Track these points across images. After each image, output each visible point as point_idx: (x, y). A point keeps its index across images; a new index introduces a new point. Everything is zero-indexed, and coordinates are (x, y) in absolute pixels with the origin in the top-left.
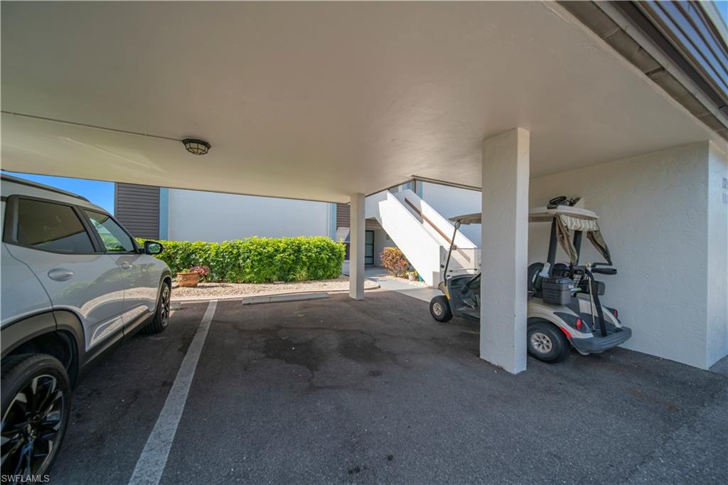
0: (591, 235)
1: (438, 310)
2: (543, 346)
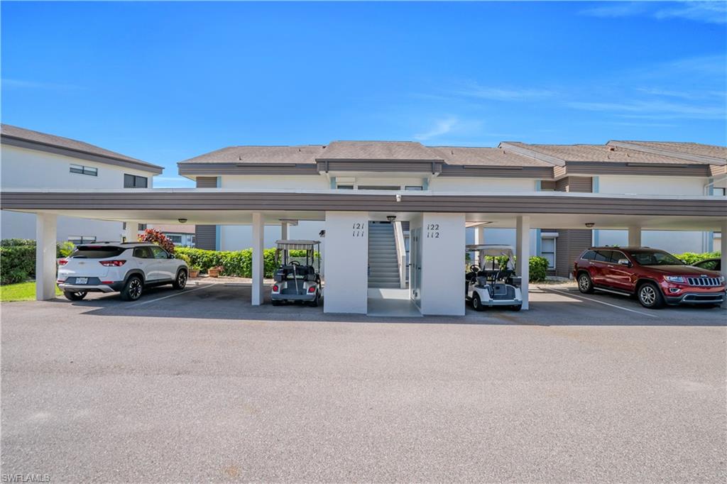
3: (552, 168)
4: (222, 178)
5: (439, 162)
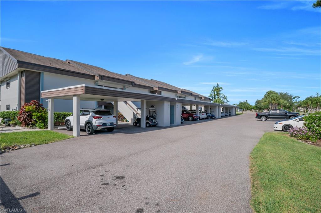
1: (135, 124)
2: (148, 125)
3: (153, 87)
4: (44, 73)
5: (134, 82)
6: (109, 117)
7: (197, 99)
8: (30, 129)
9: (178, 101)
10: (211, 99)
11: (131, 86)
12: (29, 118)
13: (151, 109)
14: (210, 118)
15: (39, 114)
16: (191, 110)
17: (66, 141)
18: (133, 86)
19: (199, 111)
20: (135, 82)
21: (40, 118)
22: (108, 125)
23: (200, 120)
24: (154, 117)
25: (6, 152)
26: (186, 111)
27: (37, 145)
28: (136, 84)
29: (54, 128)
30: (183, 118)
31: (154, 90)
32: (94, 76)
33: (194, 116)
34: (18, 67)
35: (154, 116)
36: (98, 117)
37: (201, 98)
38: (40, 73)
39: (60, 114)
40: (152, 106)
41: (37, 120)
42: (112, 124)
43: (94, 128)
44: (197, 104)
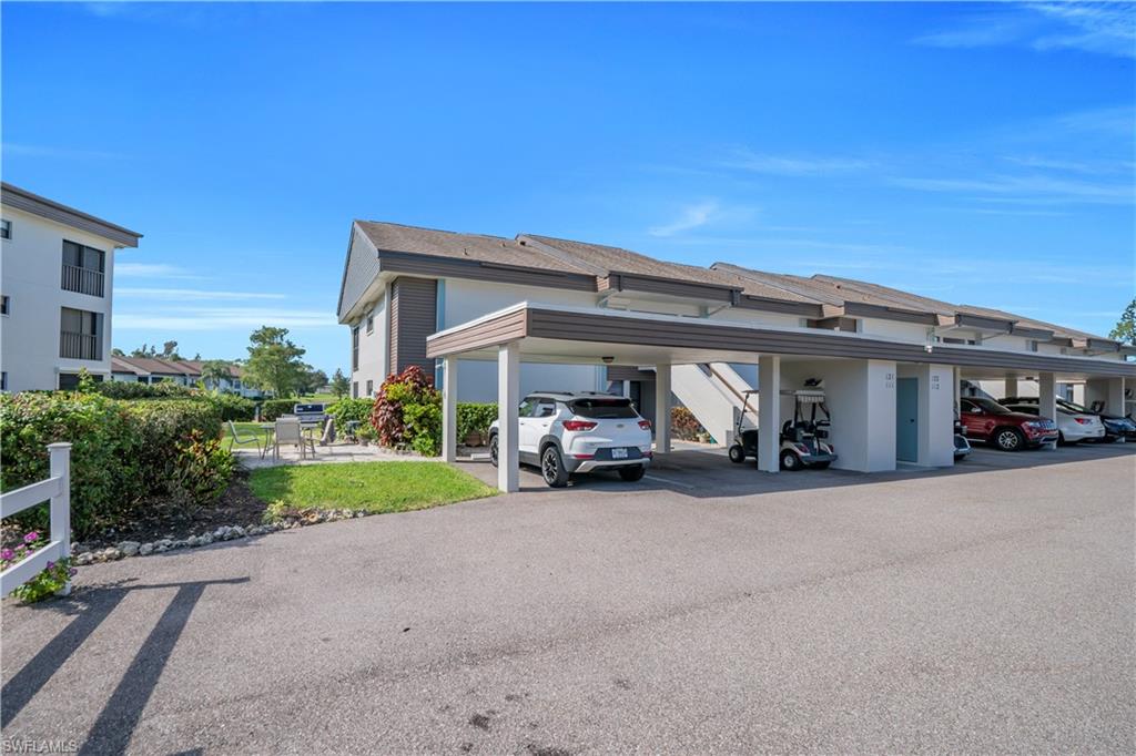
0: (820, 404)
1: (735, 455)
2: (789, 462)
3: (821, 305)
4: (447, 282)
5: (738, 290)
6: (620, 426)
7: (1039, 346)
8: (397, 453)
9: (941, 357)
10: (1126, 348)
11: (730, 304)
12: (396, 421)
13: (807, 396)
14: (1123, 439)
15: (420, 410)
16: (1011, 400)
17: (464, 508)
18: (737, 306)
19: (1059, 402)
20: (743, 289)
21: (425, 421)
22: (621, 456)
23: (1063, 449)
24: (819, 428)
25: (283, 528)
26: (982, 401)
27: (373, 513)
28: (748, 296)
29: (458, 455)
30: (969, 435)
31: (826, 315)
32: (593, 279)
33: (1031, 428)
34: (381, 270)
35: (819, 424)
36: (582, 425)
37: (1069, 343)
38: (436, 281)
39: (485, 409)
40: (812, 383)
41: (416, 428)
42: (633, 451)
43: (565, 466)
44: (1046, 372)
